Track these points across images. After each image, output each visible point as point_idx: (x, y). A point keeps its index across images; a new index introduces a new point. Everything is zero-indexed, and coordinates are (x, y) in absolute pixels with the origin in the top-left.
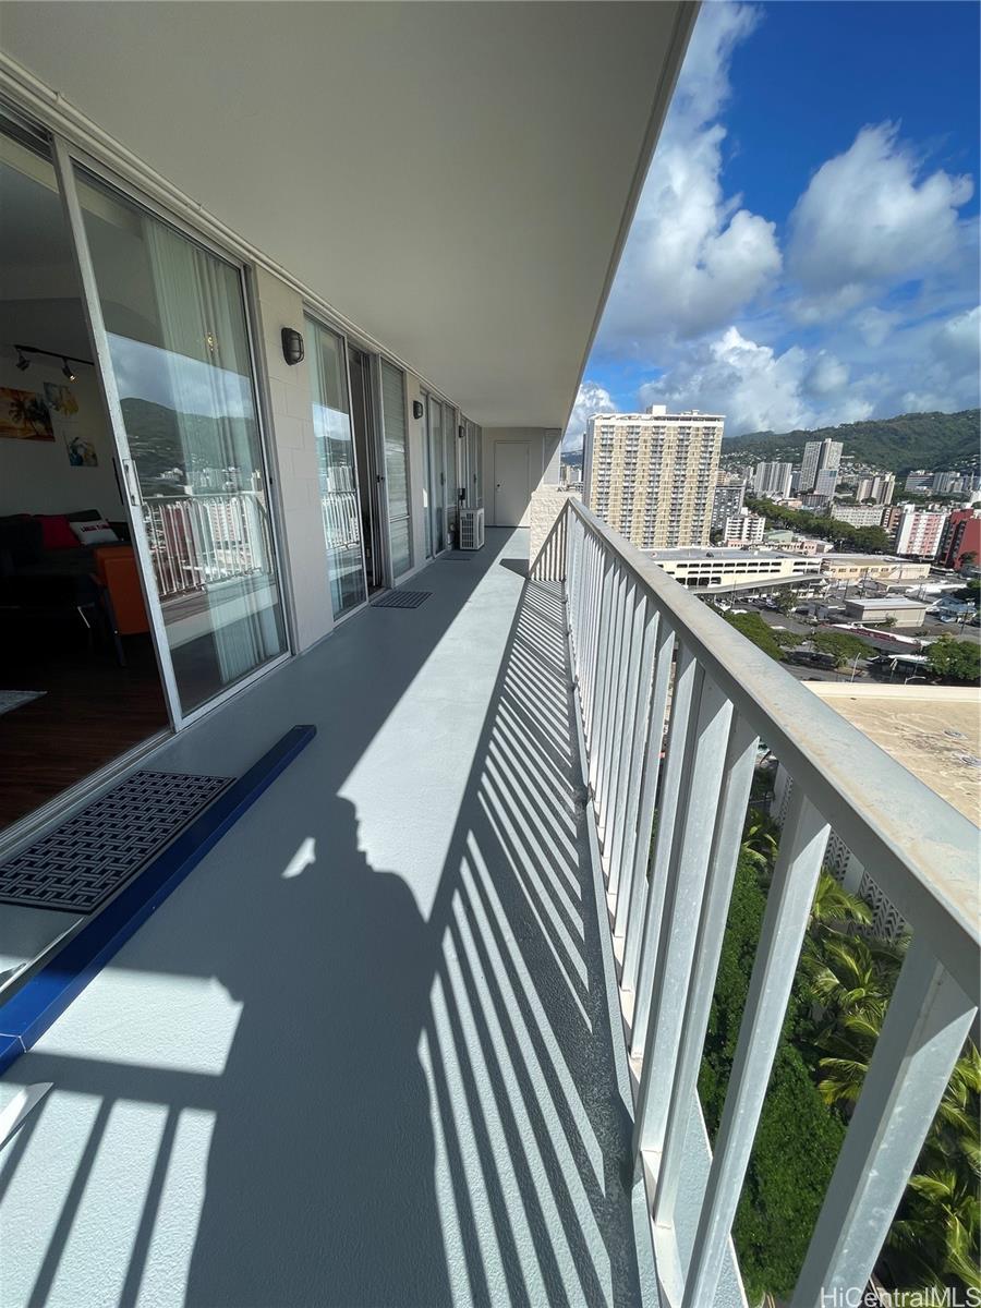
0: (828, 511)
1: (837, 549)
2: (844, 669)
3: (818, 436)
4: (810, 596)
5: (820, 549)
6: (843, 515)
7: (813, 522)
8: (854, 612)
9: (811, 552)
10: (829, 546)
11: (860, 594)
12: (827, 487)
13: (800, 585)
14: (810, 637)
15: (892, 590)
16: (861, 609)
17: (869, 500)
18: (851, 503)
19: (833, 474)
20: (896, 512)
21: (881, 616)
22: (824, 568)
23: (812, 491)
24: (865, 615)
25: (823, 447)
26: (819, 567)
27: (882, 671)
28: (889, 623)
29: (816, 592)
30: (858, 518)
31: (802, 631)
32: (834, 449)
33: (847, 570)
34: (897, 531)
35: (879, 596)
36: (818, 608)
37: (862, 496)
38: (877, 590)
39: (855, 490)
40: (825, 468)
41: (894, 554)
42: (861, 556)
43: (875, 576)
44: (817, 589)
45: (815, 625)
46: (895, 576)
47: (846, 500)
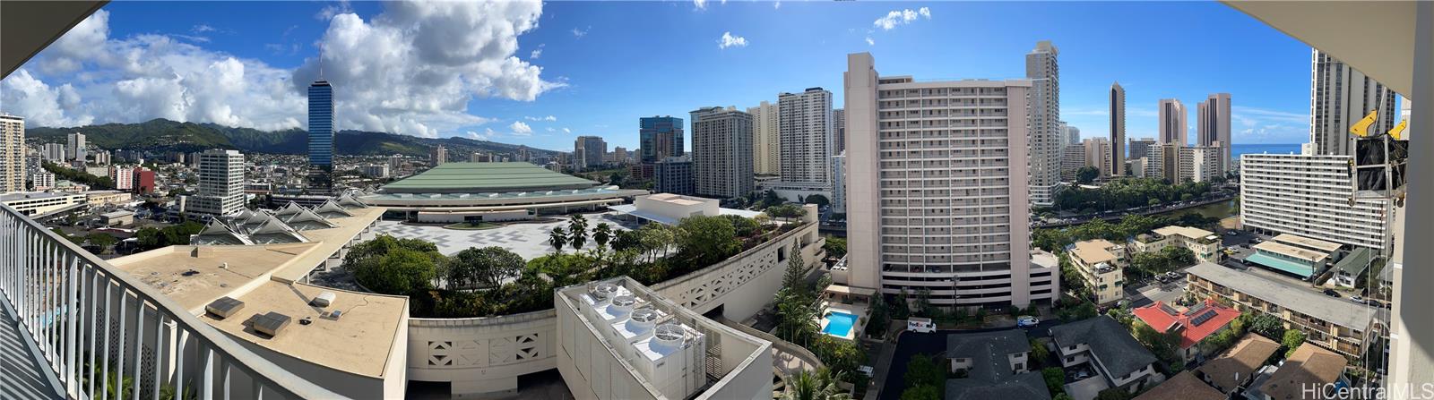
0: (84, 169)
1: (91, 189)
2: (105, 252)
3: (75, 130)
4: (83, 215)
5: (84, 189)
6: (91, 171)
7: (78, 176)
8: (105, 221)
9: (80, 191)
10: (88, 188)
11: (106, 211)
12: (82, 157)
13: (78, 209)
14: (87, 237)
15: (119, 207)
16: (107, 218)
17: (101, 163)
18: (93, 165)
19: (83, 150)
20: (114, 169)
21: (116, 221)
22: (88, 199)
23: (75, 159)
24: (110, 221)
25: (77, 136)
26: (85, 199)
27: (124, 250)
28: (120, 223)
29: (86, 212)
30: (99, 172)
31: (82, 234)
32: (82, 138)
33: (98, 199)
34: (115, 178)
35: (114, 211)
36: (88, 220)
37: (98, 162)
38: (112, 208)
39: (94, 158)
40: (79, 147)
41: (116, 189)
42: (102, 191)
43: (110, 201)
44: (86, 211)
45: (88, 230)
46: (118, 200)
47: (91, 163)
